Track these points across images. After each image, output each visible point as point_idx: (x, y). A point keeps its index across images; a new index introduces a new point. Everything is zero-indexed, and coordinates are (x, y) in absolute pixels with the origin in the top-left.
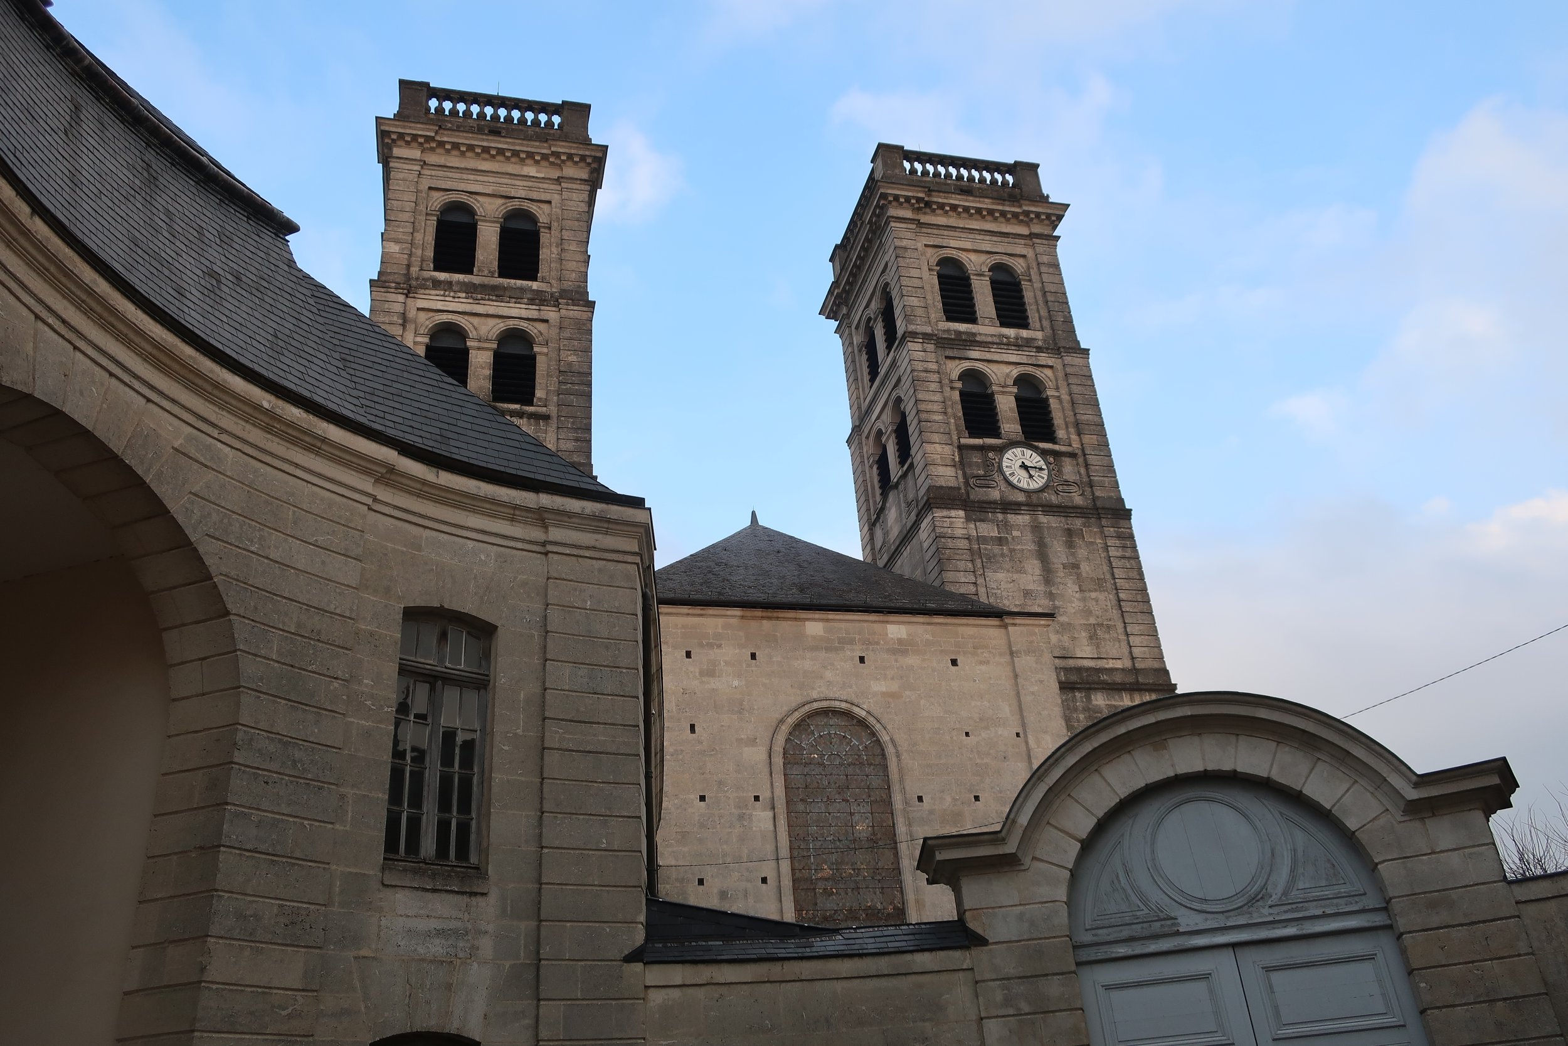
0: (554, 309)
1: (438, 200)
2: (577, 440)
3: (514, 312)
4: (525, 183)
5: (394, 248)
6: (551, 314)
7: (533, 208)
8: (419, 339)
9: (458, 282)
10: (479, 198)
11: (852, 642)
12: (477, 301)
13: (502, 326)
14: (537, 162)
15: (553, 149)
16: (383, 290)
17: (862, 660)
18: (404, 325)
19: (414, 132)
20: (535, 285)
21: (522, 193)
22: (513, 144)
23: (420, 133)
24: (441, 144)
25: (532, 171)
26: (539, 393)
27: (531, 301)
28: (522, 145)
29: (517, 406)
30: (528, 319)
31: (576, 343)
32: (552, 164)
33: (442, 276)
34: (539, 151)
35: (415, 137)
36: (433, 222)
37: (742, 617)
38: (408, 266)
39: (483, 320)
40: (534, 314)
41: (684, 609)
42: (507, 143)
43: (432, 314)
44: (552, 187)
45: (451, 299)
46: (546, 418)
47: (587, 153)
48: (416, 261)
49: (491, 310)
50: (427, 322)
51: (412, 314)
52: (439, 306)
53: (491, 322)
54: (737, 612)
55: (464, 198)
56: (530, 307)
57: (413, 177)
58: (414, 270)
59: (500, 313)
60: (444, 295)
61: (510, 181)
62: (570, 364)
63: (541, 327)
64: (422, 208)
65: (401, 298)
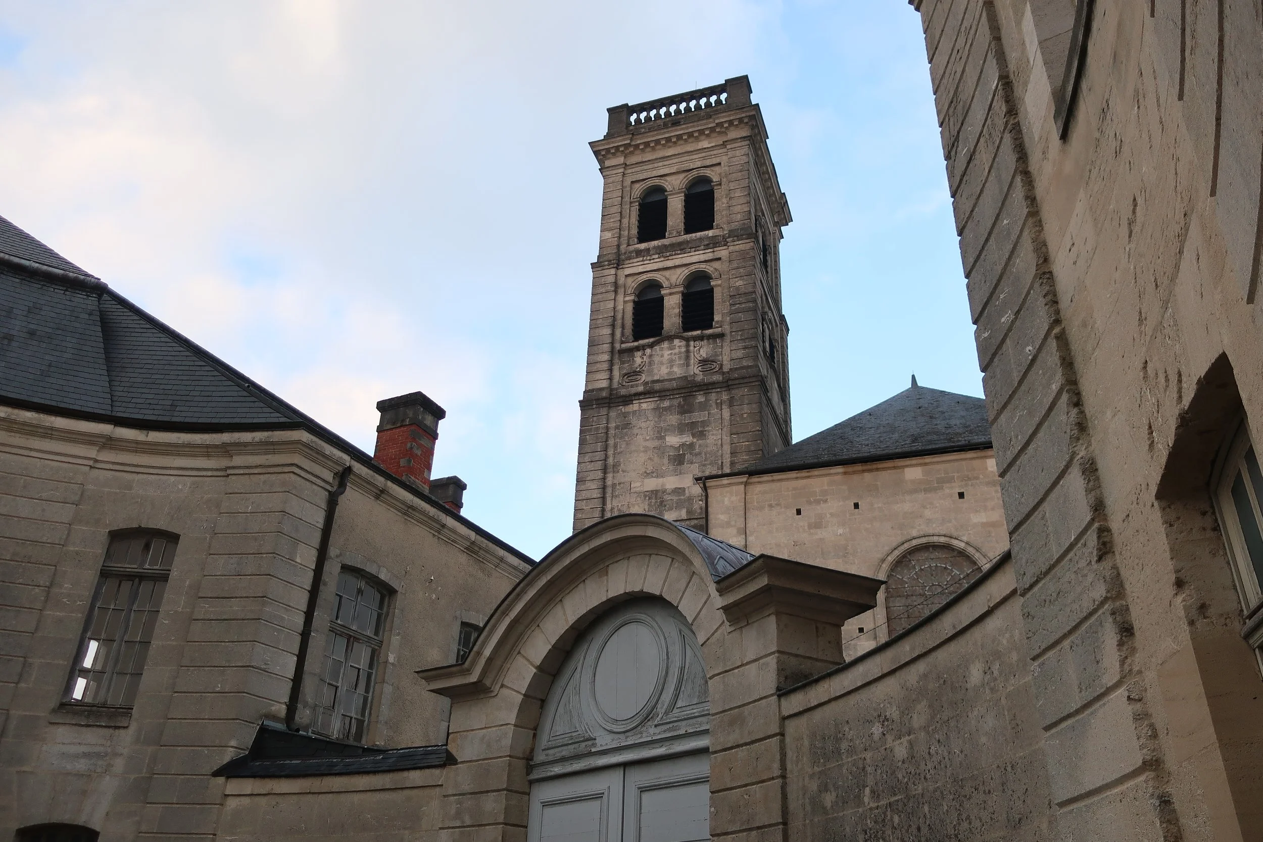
0: (725, 247)
1: (638, 189)
2: (745, 348)
3: (695, 259)
4: (700, 155)
5: (608, 235)
6: (723, 252)
7: (708, 172)
8: (627, 298)
9: (654, 247)
10: (668, 178)
11: (950, 480)
12: (667, 258)
13: (686, 272)
14: (708, 136)
15: (717, 121)
16: (600, 269)
17: (961, 495)
18: (616, 292)
19: (616, 145)
20: (710, 233)
21: (698, 164)
22: (687, 128)
23: (620, 144)
24: (637, 146)
25: (705, 144)
26: (717, 317)
27: (707, 247)
28: (694, 126)
29: (699, 332)
30: (706, 261)
31: (741, 270)
32: (719, 133)
33: (643, 246)
34: (706, 126)
35: (617, 148)
36: (636, 207)
37: (845, 473)
38: (618, 246)
39: (672, 271)
40: (710, 256)
41: (793, 474)
42: (681, 129)
43: (636, 277)
44: (721, 151)
45: (648, 262)
46: (721, 336)
47: (743, 115)
48: (624, 240)
49: (677, 262)
50: (633, 284)
51: (621, 281)
52: (641, 269)
53: (679, 271)
54: (840, 469)
55: (657, 182)
56: (707, 251)
57: (620, 178)
58: (623, 247)
59: (685, 262)
60: (643, 261)
61: (688, 158)
62: (738, 288)
63: (716, 265)
64: (627, 199)
65: (613, 271)
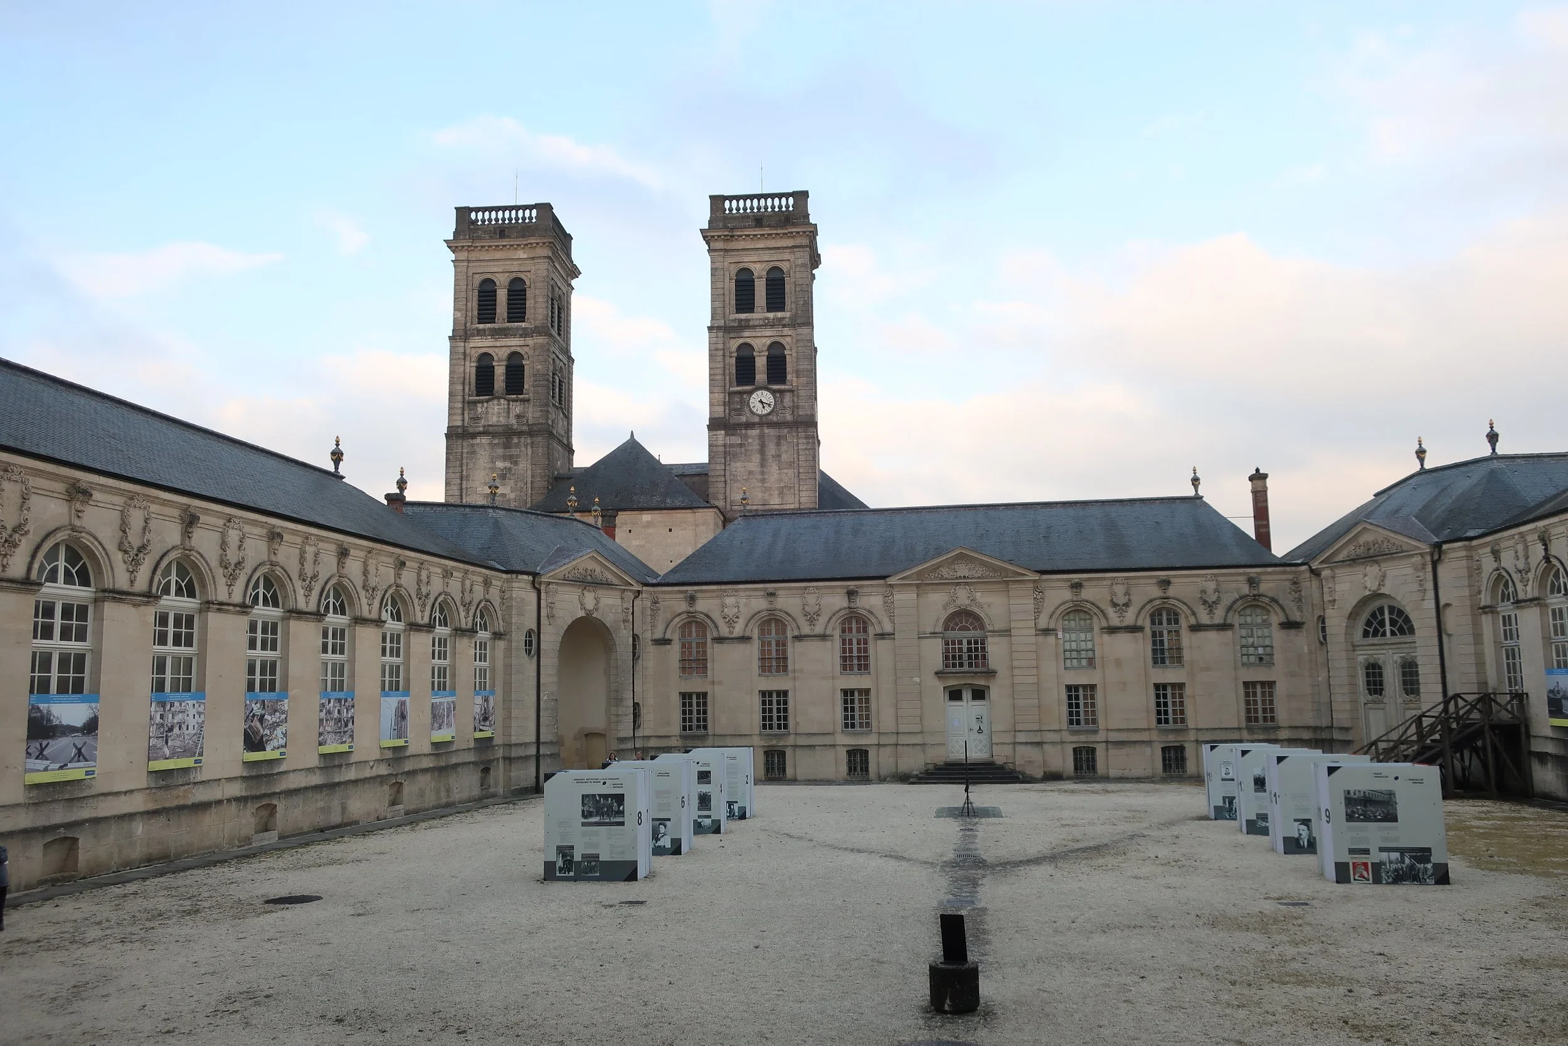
0: (531, 338)
1: (478, 279)
2: (541, 411)
3: (513, 343)
4: (517, 263)
5: (459, 314)
6: (530, 341)
7: (522, 276)
8: (472, 364)
9: (489, 329)
10: (497, 275)
11: (626, 524)
12: (498, 339)
13: (508, 351)
14: (522, 248)
16: (454, 341)
17: (630, 531)
18: (465, 359)
19: (462, 243)
20: (523, 325)
21: (516, 269)
22: (509, 241)
23: (465, 245)
24: (476, 247)
25: (521, 255)
26: (526, 386)
27: (521, 336)
28: (514, 241)
29: (515, 396)
30: (520, 346)
31: (541, 357)
32: (530, 249)
33: (481, 326)
34: (521, 244)
35: (463, 247)
36: (476, 293)
38: (465, 324)
39: (500, 349)
40: (522, 343)
43: (477, 349)
44: (530, 262)
45: (485, 339)
46: (528, 400)
47: (546, 241)
48: (469, 319)
49: (503, 343)
50: (475, 354)
51: (468, 351)
52: (480, 345)
53: (504, 349)
55: (489, 276)
56: (520, 339)
57: (465, 270)
58: (468, 324)
59: (507, 344)
60: (481, 338)
61: (510, 263)
62: (538, 370)
63: (526, 349)
64: (470, 287)
65: (462, 344)
